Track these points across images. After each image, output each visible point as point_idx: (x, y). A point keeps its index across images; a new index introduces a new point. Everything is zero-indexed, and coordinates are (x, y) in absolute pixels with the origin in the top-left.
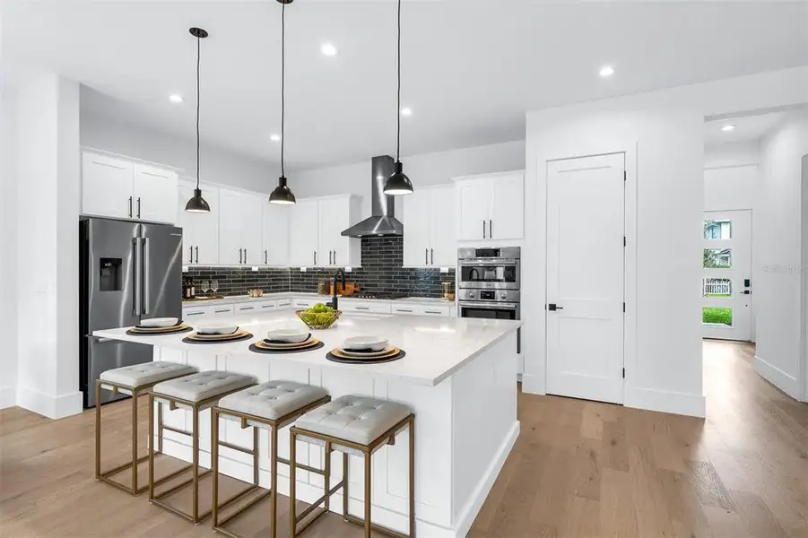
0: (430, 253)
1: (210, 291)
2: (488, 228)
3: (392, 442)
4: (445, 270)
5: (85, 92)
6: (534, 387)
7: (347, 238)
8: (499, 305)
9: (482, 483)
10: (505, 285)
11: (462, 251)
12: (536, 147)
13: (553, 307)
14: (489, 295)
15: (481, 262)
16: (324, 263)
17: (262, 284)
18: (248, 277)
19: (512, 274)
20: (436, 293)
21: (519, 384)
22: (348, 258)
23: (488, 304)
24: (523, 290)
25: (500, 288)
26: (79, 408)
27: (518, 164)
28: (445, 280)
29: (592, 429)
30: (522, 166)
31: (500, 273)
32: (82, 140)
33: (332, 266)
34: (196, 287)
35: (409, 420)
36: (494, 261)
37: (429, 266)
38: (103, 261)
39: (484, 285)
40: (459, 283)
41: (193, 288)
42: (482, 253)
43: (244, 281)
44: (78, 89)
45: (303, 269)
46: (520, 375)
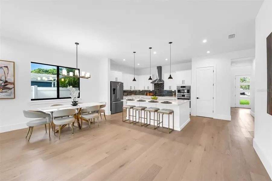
0: (170, 87)
1: (125, 95)
2: (183, 82)
3: (171, 114)
4: (173, 90)
5: (111, 60)
6: (194, 114)
7: (151, 84)
8: (185, 98)
9: (184, 124)
10: (187, 94)
11: (177, 86)
12: (194, 65)
13: (198, 98)
14: (184, 96)
15: (181, 89)
16: (146, 89)
17: (133, 93)
19: (189, 91)
20: (171, 95)
21: (190, 114)
22: (151, 88)
23: (183, 98)
24: (191, 94)
25: (186, 94)
26: (110, 114)
27: (190, 68)
28: (173, 92)
29: (205, 121)
30: (191, 69)
31: (186, 91)
32: (111, 68)
33: (148, 90)
35: (173, 112)
36: (184, 88)
37: (170, 90)
38: (113, 89)
39: (182, 94)
40: (177, 93)
42: (182, 87)
44: (110, 60)
45: (141, 90)
46: (190, 112)
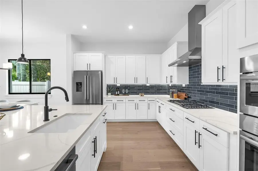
1: (125, 93)
17: (151, 91)
18: (145, 88)
34: (120, 91)
38: (77, 83)
41: (119, 92)
43: (143, 90)
